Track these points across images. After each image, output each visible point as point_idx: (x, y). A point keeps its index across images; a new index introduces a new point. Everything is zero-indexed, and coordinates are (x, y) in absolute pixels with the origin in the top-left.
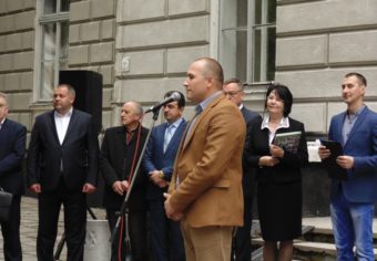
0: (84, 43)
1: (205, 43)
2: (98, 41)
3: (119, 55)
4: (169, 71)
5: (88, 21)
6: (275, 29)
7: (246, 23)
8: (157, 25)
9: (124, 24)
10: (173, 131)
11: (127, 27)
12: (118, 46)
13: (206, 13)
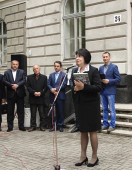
0: (13, 46)
1: (59, 44)
2: (18, 45)
3: (28, 49)
4: (47, 54)
5: (14, 38)
6: (85, 38)
7: (74, 37)
8: (41, 38)
9: (29, 38)
10: (58, 75)
11: (30, 39)
12: (27, 46)
13: (59, 34)
